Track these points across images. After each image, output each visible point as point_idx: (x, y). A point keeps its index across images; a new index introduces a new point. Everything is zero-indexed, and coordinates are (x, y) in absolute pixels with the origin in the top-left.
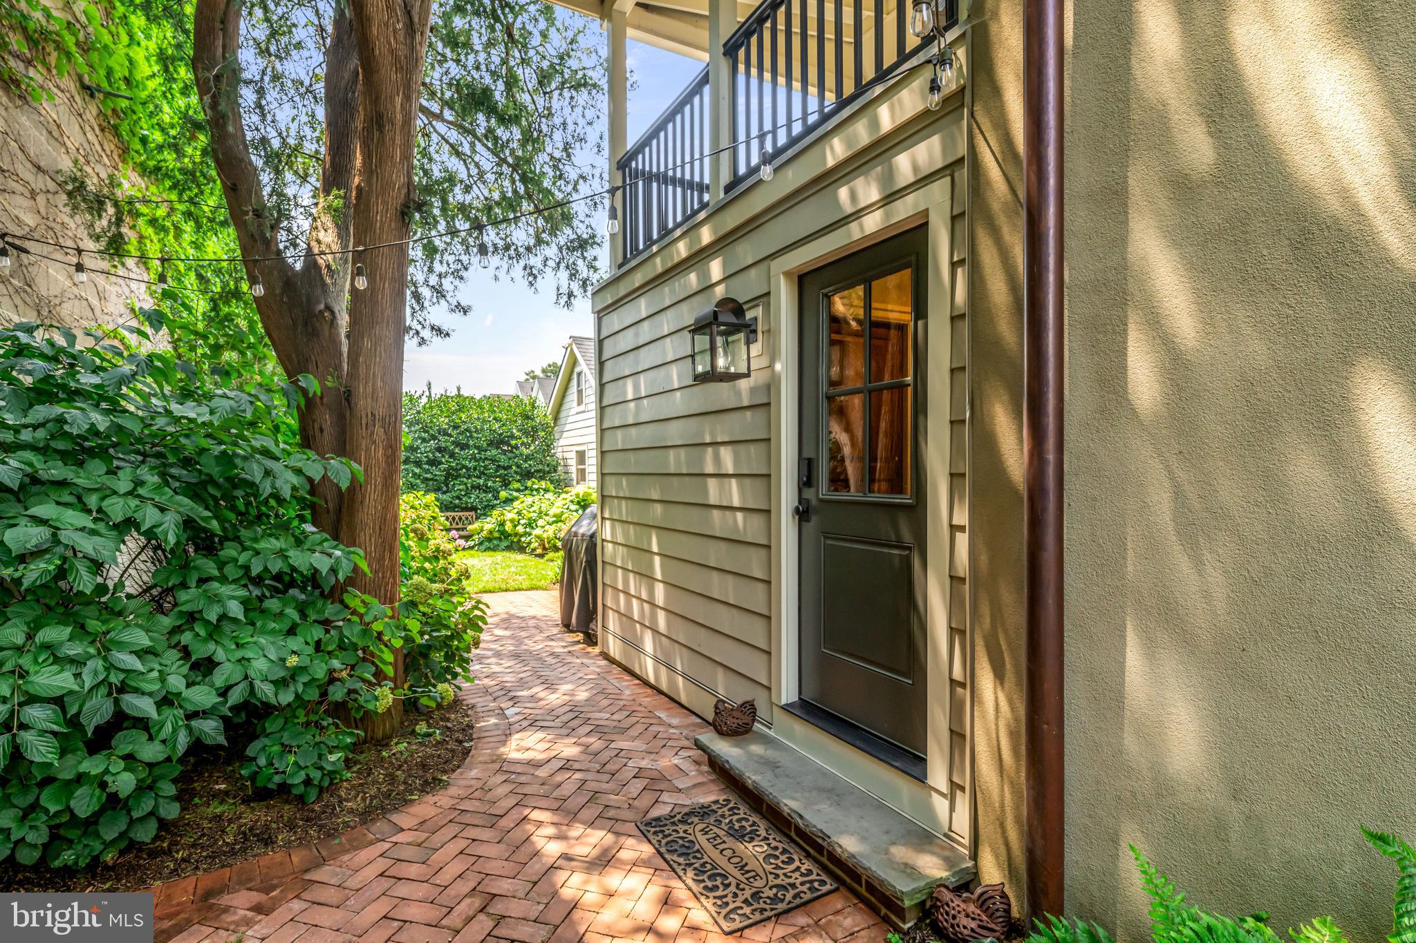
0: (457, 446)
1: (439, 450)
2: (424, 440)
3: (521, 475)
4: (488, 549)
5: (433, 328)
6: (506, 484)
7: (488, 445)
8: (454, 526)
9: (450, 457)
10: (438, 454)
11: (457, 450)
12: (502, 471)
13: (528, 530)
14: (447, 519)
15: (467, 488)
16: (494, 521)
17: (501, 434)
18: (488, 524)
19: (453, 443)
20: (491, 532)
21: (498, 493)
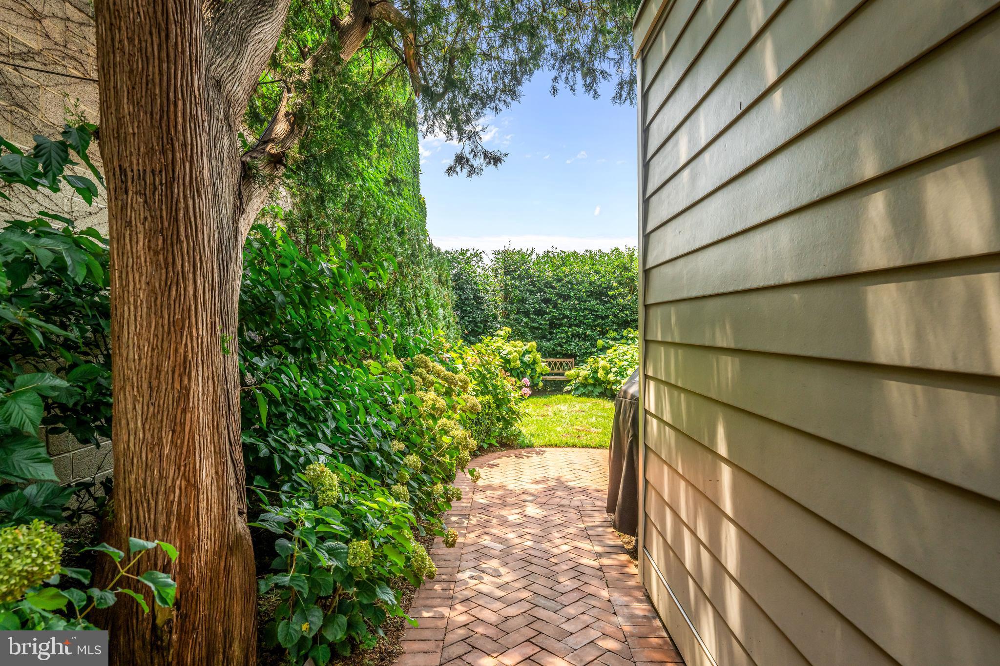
0: (560, 298)
1: (546, 301)
2: (532, 292)
3: (618, 324)
4: (583, 395)
5: (486, 154)
6: (603, 333)
7: (588, 296)
8: (556, 371)
9: (554, 307)
10: (543, 305)
11: (559, 301)
12: (600, 321)
13: (618, 378)
14: (550, 364)
15: (568, 337)
16: (589, 367)
17: (600, 285)
18: (584, 371)
19: (557, 294)
20: (586, 379)
21: (596, 341)
